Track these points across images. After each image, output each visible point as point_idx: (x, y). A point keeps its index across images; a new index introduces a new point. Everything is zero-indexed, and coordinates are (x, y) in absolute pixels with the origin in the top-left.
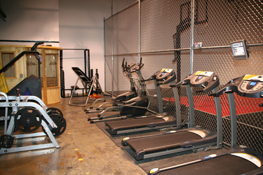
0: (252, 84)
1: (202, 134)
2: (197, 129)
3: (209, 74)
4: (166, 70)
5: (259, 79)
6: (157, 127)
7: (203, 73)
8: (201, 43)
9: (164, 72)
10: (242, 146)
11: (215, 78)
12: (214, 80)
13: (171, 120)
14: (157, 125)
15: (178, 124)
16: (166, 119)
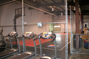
0: (46, 35)
1: (30, 53)
2: (28, 52)
3: (31, 33)
4: (13, 32)
5: (48, 33)
6: (12, 54)
7: (28, 33)
8: (26, 23)
9: (13, 33)
10: (44, 55)
11: (33, 34)
12: (33, 35)
13: (17, 50)
14: (12, 53)
15: (20, 51)
16: (15, 50)
